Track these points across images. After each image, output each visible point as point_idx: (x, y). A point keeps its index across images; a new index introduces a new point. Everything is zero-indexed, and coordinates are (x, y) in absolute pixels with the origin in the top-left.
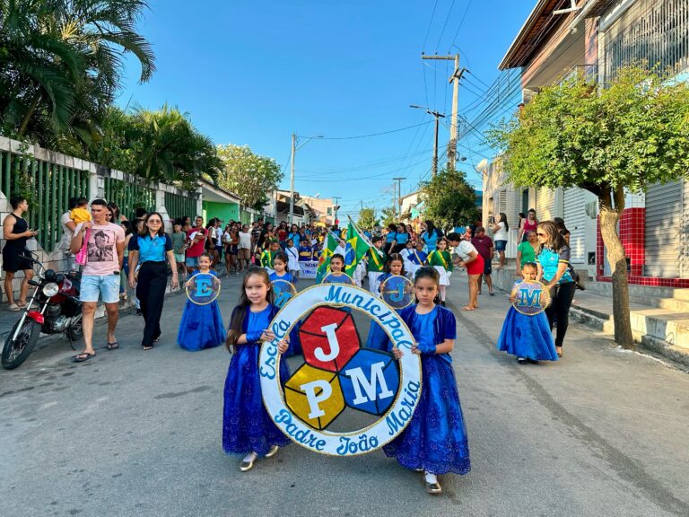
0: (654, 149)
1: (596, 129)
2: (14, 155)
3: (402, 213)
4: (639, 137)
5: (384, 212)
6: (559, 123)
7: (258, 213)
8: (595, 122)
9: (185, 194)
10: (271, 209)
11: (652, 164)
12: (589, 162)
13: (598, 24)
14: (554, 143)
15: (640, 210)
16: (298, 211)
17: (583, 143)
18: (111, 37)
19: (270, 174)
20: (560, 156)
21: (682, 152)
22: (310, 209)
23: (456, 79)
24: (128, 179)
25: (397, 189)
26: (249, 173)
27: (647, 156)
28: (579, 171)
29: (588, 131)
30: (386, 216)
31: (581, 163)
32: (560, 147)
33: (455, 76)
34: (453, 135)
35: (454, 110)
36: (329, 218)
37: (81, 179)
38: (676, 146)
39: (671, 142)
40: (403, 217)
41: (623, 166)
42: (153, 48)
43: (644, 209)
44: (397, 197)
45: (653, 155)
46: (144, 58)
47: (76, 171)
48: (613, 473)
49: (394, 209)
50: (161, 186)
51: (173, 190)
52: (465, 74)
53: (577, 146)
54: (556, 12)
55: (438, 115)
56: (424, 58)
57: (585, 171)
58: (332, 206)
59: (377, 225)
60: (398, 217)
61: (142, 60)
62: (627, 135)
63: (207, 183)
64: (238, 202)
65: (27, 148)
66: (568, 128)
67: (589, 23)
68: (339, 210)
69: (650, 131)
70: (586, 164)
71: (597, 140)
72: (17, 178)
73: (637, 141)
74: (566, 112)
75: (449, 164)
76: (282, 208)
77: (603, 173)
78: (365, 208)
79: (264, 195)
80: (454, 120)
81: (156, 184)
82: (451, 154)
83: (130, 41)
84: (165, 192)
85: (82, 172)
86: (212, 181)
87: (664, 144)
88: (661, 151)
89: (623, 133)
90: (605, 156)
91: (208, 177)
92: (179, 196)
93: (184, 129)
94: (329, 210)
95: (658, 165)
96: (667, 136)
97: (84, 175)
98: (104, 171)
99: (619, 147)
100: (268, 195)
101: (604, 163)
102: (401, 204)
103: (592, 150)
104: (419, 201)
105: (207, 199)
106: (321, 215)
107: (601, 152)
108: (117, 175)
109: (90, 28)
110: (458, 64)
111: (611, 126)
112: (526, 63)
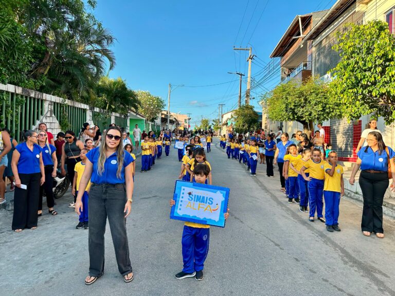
0: (321, 109)
1: (300, 101)
2: (61, 104)
3: (223, 123)
4: (316, 104)
5: (214, 121)
6: (287, 98)
7: (153, 124)
8: (299, 98)
9: (123, 116)
10: (158, 121)
11: (320, 114)
12: (297, 113)
13: (312, 42)
14: (284, 106)
15: (328, 127)
16: (172, 122)
17: (295, 106)
18: (97, 51)
19: (160, 105)
20: (287, 111)
21: (331, 110)
22: (176, 120)
23: (250, 60)
24: (101, 111)
25: (221, 110)
26: (149, 104)
27: (319, 111)
28: (293, 116)
29: (297, 102)
30: (214, 123)
31: (294, 113)
32: (286, 108)
33: (250, 58)
34: (248, 87)
35: (249, 75)
36: (185, 124)
37: (84, 112)
38: (329, 108)
39: (327, 106)
40: (223, 125)
41: (310, 115)
42: (115, 55)
43: (330, 127)
44: (221, 114)
45: (321, 111)
46: (111, 59)
47: (81, 109)
48: (292, 218)
49: (219, 120)
50: (114, 113)
51: (118, 115)
52: (254, 57)
53: (293, 107)
54: (294, 38)
55: (241, 75)
56: (235, 49)
57: (296, 116)
58: (187, 118)
59: (210, 128)
60: (221, 124)
61: (110, 60)
62: (311, 103)
63: (133, 112)
64: (144, 119)
65: (65, 101)
66: (290, 100)
67: (309, 43)
68: (190, 120)
69: (320, 102)
70: (296, 114)
71: (300, 105)
72: (62, 114)
73: (315, 105)
74: (288, 94)
75: (246, 101)
76: (164, 120)
77: (302, 117)
78: (204, 119)
79: (156, 115)
80: (249, 80)
81: (111, 113)
82: (247, 96)
83: (105, 52)
84: (115, 116)
85: (84, 109)
86: (135, 110)
87: (325, 107)
88: (324, 110)
89: (310, 102)
90: (303, 111)
91: (133, 108)
92: (120, 117)
93: (123, 87)
94: (185, 120)
95: (323, 115)
96: (326, 104)
97: (85, 110)
98: (92, 109)
99: (308, 107)
100: (158, 115)
101: (303, 114)
102: (222, 117)
103: (299, 109)
104: (232, 117)
105: (131, 118)
106: (182, 123)
107: (302, 109)
108: (97, 110)
109: (89, 47)
110: (251, 52)
111: (306, 100)
112: (282, 55)
